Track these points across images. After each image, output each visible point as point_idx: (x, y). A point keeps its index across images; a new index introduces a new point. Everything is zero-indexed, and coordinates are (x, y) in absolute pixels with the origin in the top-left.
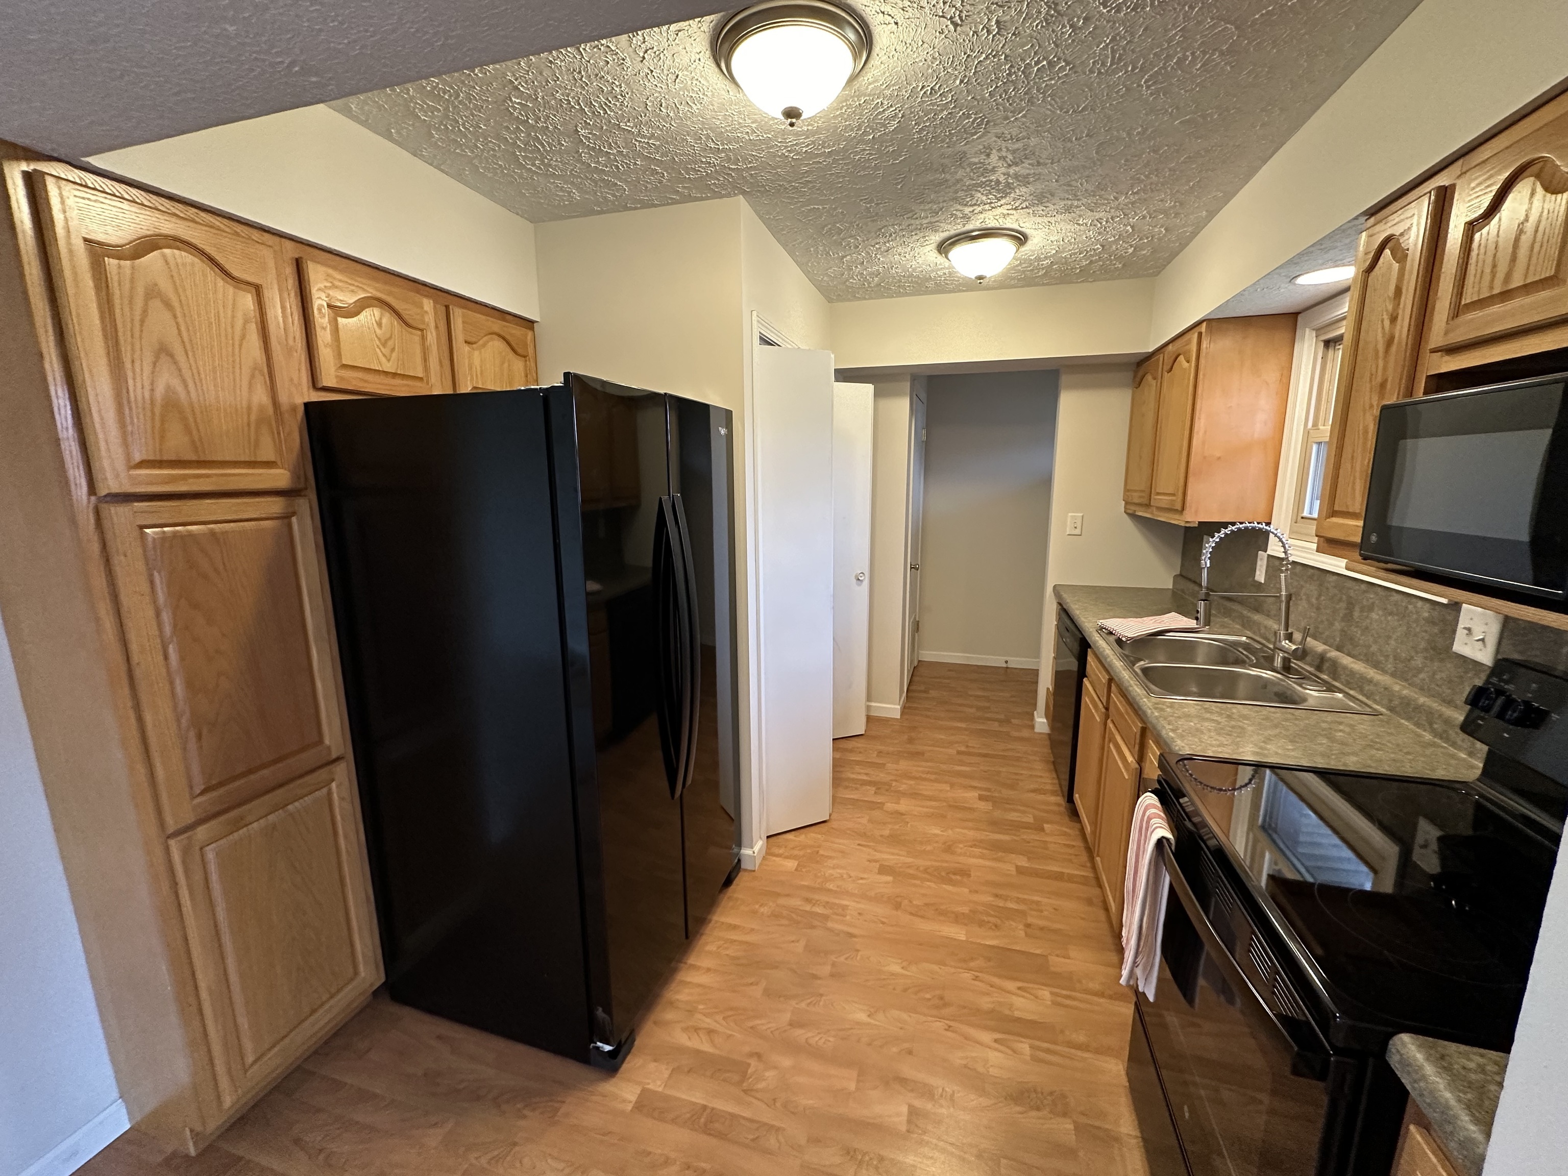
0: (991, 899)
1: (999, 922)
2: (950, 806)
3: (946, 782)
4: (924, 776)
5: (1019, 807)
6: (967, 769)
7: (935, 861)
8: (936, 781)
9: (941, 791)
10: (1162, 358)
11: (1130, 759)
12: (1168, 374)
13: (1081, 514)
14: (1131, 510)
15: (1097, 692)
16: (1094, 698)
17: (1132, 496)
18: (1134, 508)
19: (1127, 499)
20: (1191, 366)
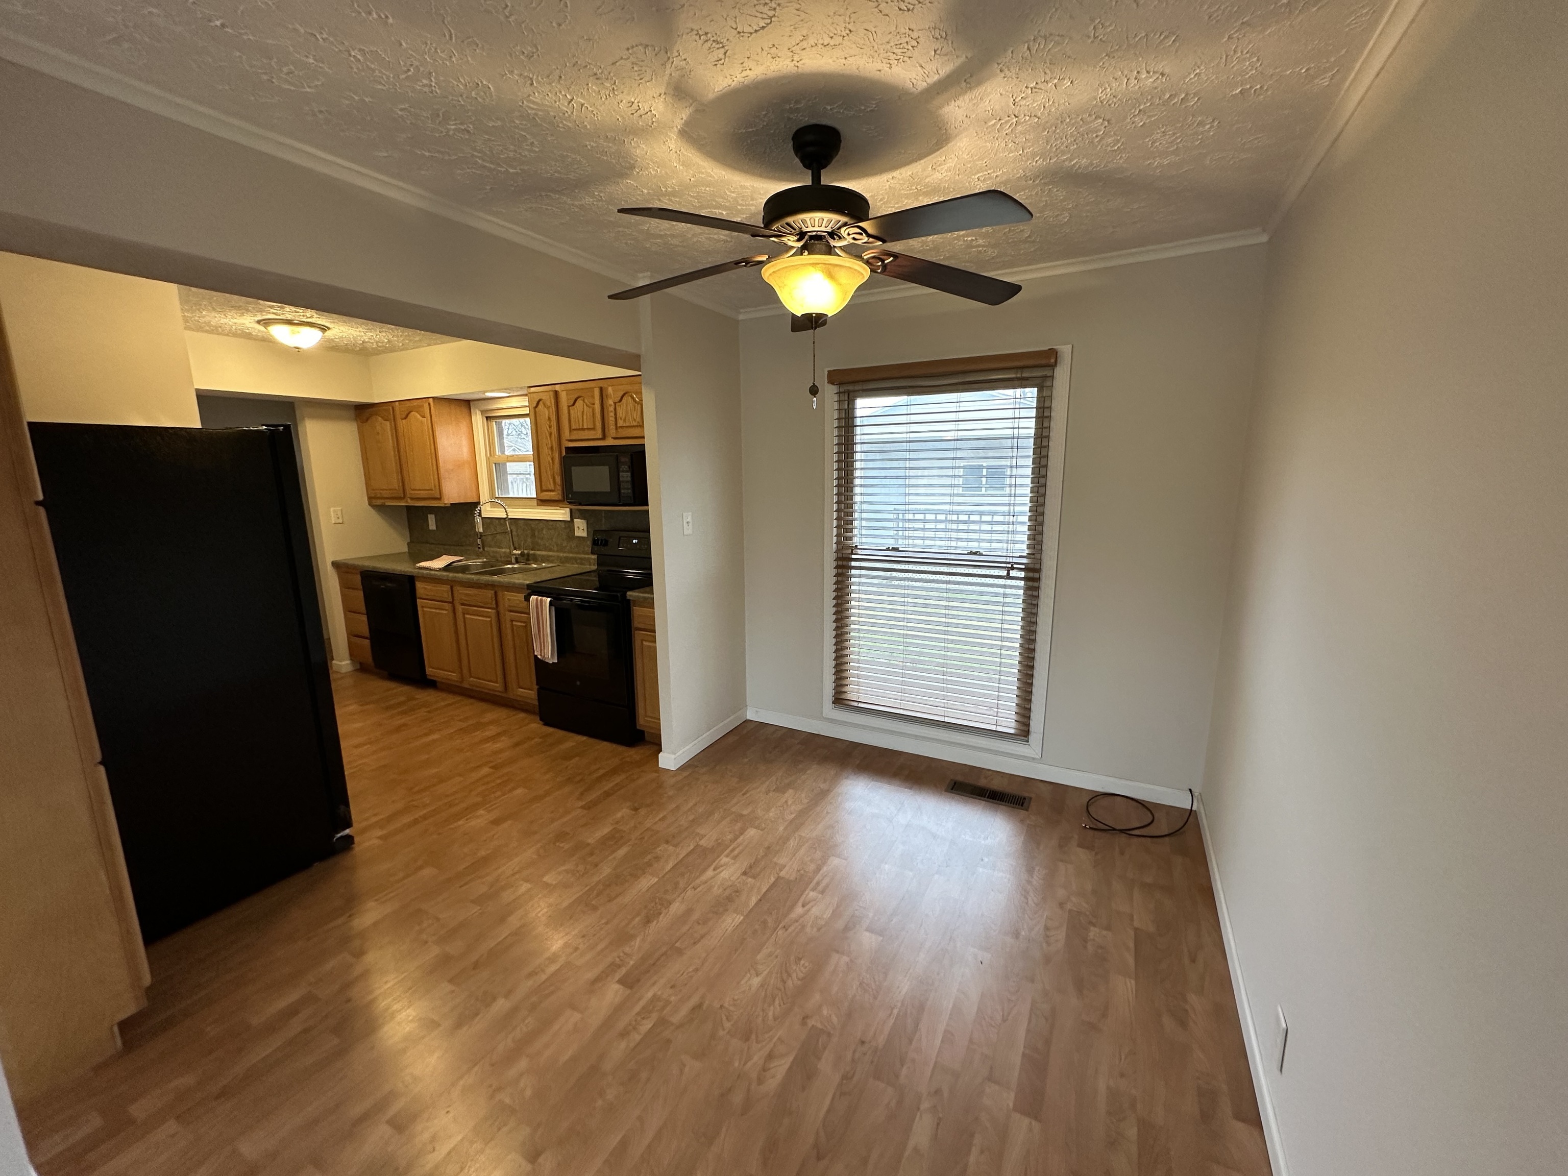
10: (391, 409)
11: (490, 610)
12: (403, 421)
13: (340, 508)
14: (379, 502)
15: (438, 599)
16: (435, 605)
17: (381, 493)
18: (383, 501)
19: (373, 495)
20: (427, 420)
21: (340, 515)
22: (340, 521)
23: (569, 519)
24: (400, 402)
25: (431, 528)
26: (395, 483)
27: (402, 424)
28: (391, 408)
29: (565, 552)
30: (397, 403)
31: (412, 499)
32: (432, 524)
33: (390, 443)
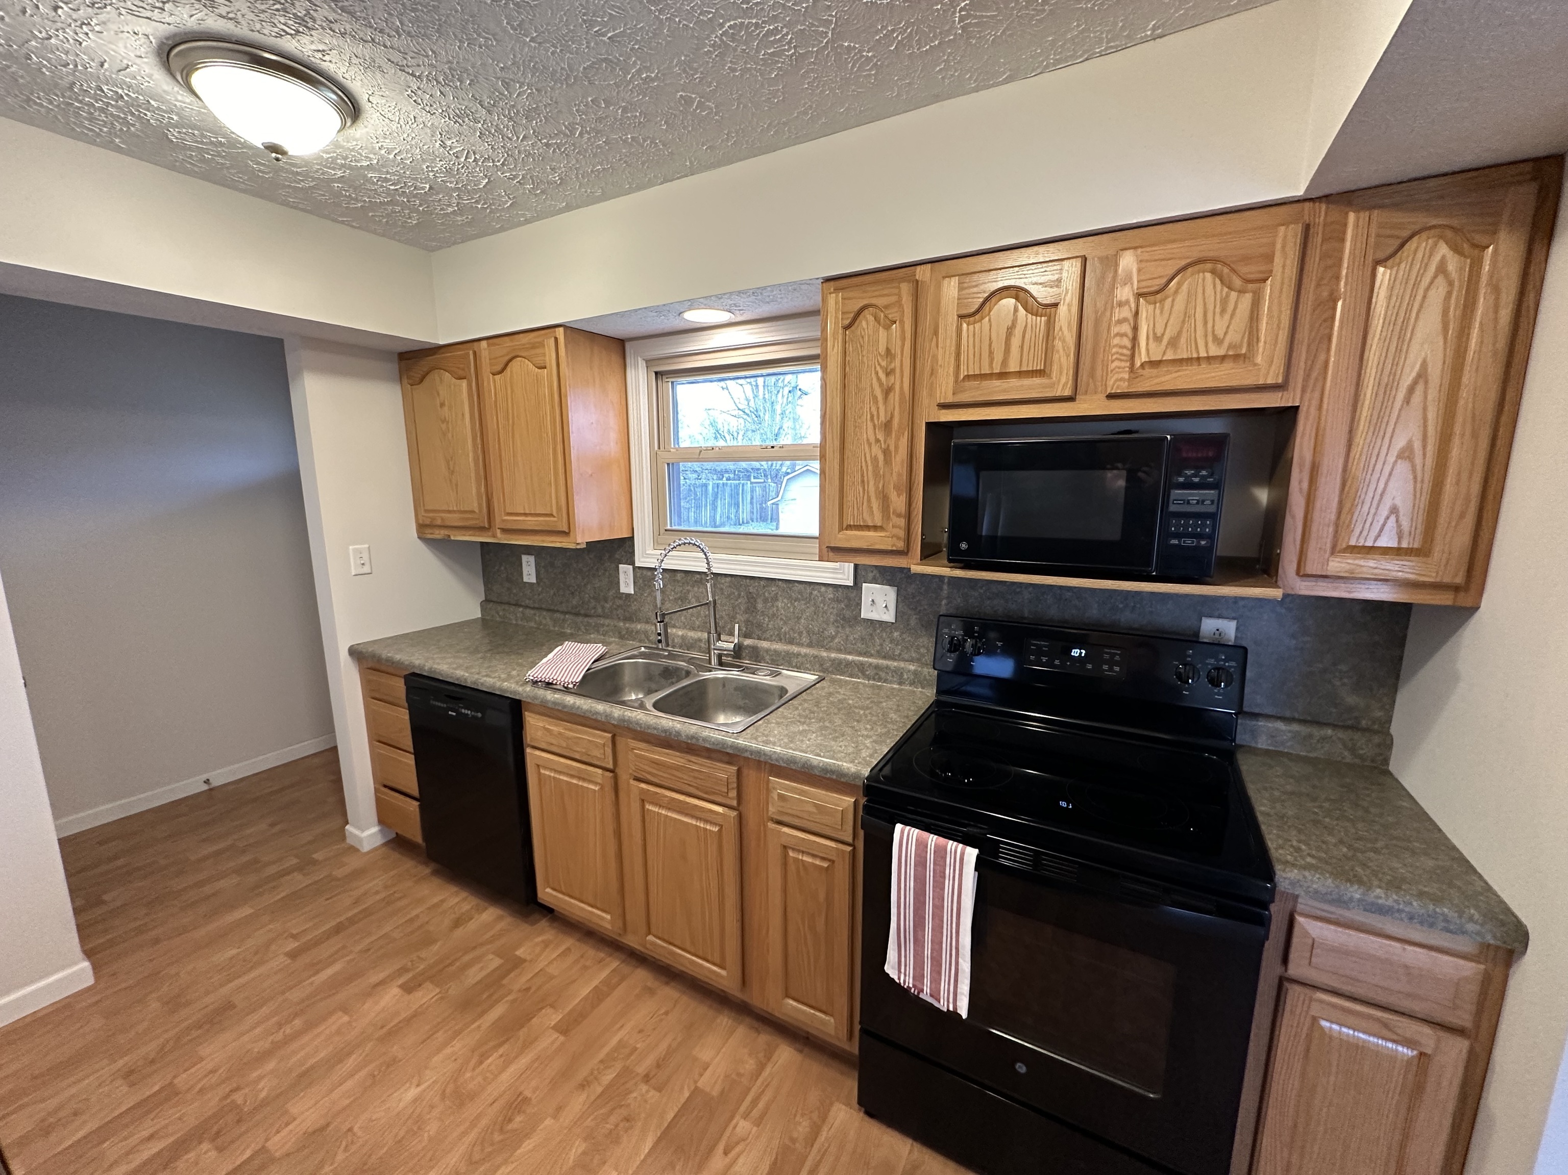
0: (583, 1097)
1: (624, 1112)
2: (382, 1040)
3: (331, 1013)
4: (279, 1036)
5: (467, 958)
6: (337, 967)
7: (465, 1133)
8: (309, 1026)
9: (338, 1032)
10: (472, 357)
11: (720, 809)
12: (497, 377)
13: (367, 546)
14: (439, 534)
15: (577, 757)
16: (568, 766)
17: (442, 519)
18: (446, 532)
19: (428, 522)
20: (550, 375)
21: (366, 559)
22: (366, 569)
23: (850, 583)
24: (491, 341)
25: (526, 579)
26: (472, 501)
27: (493, 384)
28: (471, 352)
29: (829, 649)
30: (484, 344)
31: (505, 531)
32: (529, 571)
33: (466, 426)
